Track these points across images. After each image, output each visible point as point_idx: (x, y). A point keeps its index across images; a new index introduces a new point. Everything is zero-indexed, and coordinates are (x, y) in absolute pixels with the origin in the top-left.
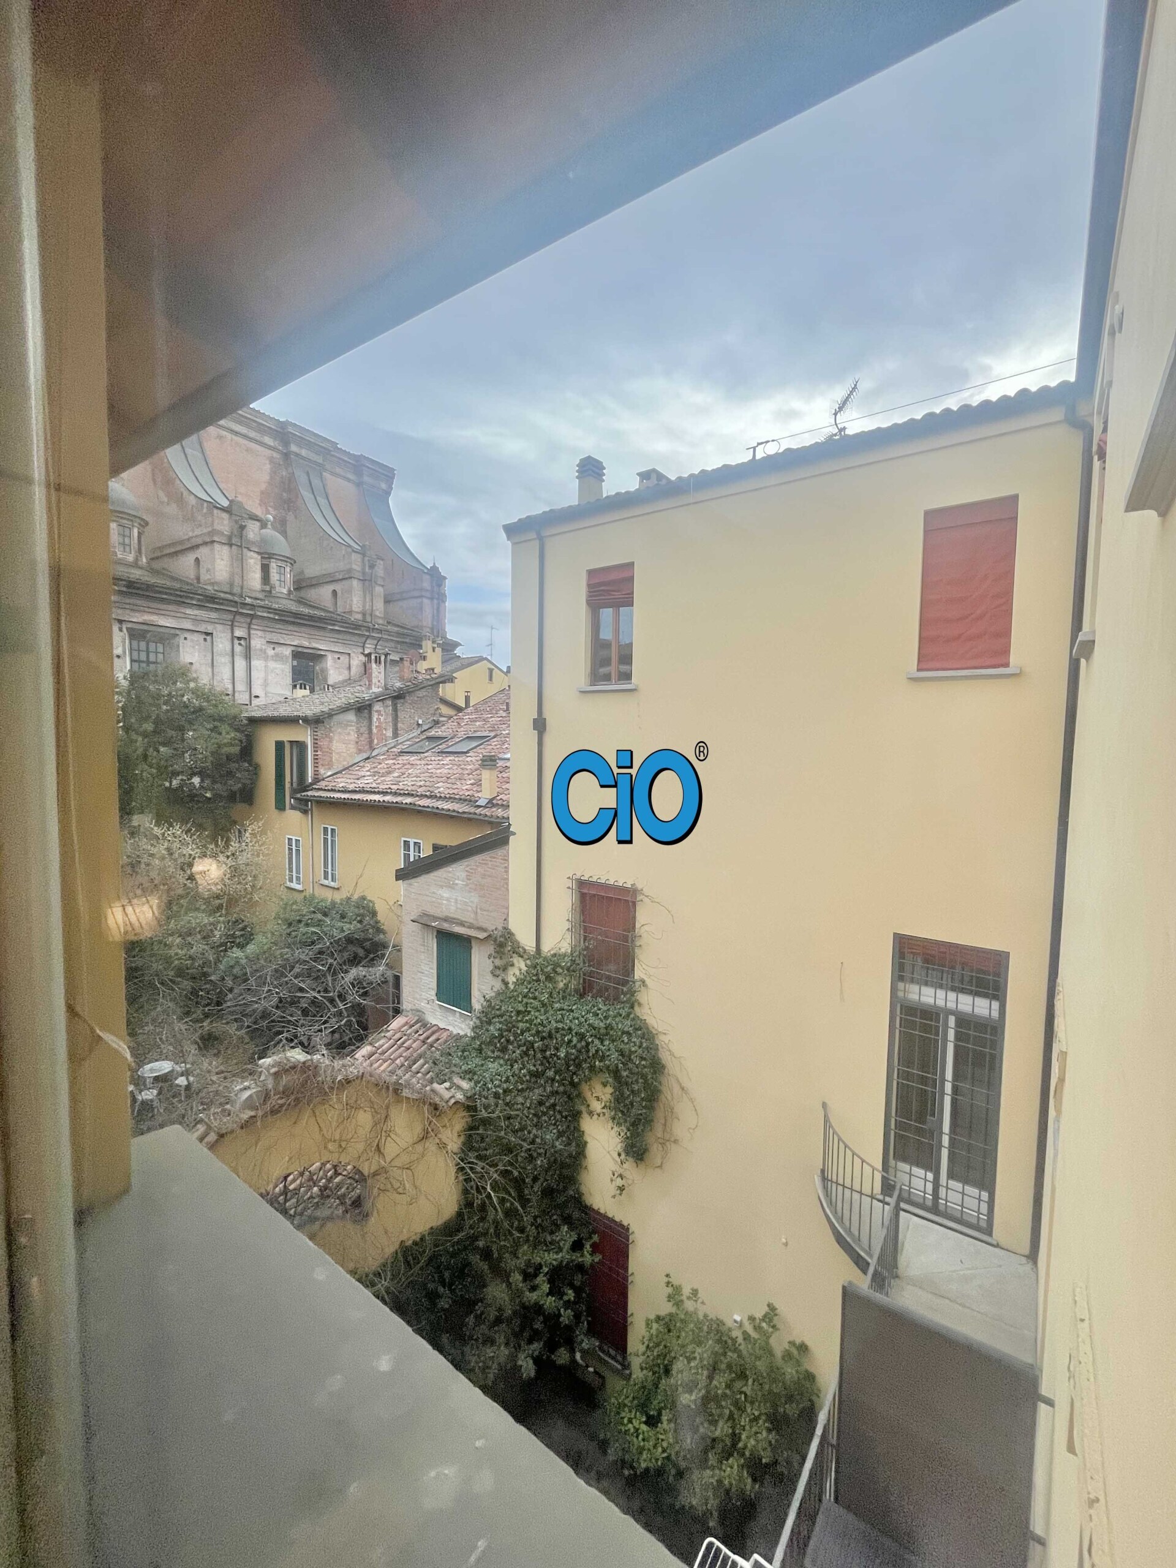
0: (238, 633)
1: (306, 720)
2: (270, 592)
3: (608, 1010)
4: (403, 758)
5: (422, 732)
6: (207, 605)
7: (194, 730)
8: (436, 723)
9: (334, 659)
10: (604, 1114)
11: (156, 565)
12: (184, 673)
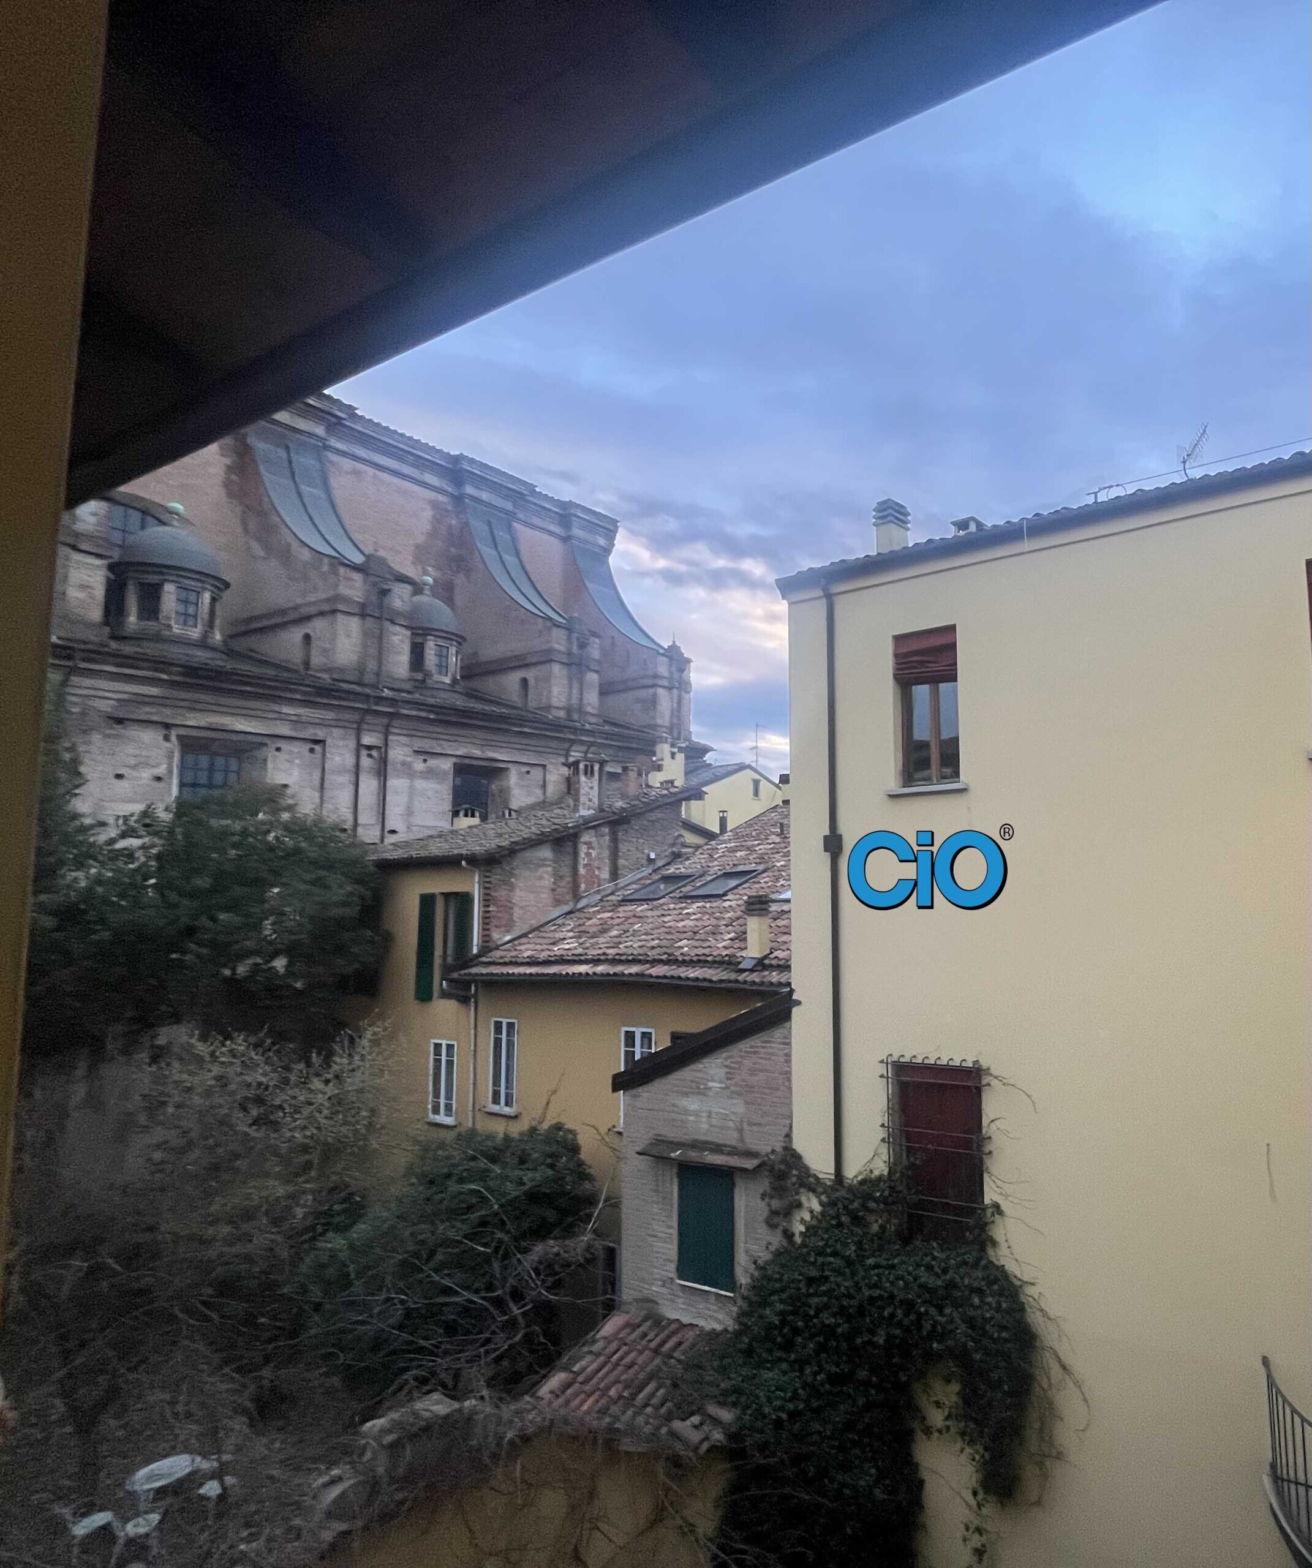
0: (367, 740)
1: (474, 861)
2: (424, 681)
3: (948, 1258)
4: (625, 908)
5: (654, 871)
6: (319, 700)
7: (283, 885)
8: (676, 856)
9: (520, 774)
10: (948, 1428)
11: (242, 645)
12: (274, 797)
